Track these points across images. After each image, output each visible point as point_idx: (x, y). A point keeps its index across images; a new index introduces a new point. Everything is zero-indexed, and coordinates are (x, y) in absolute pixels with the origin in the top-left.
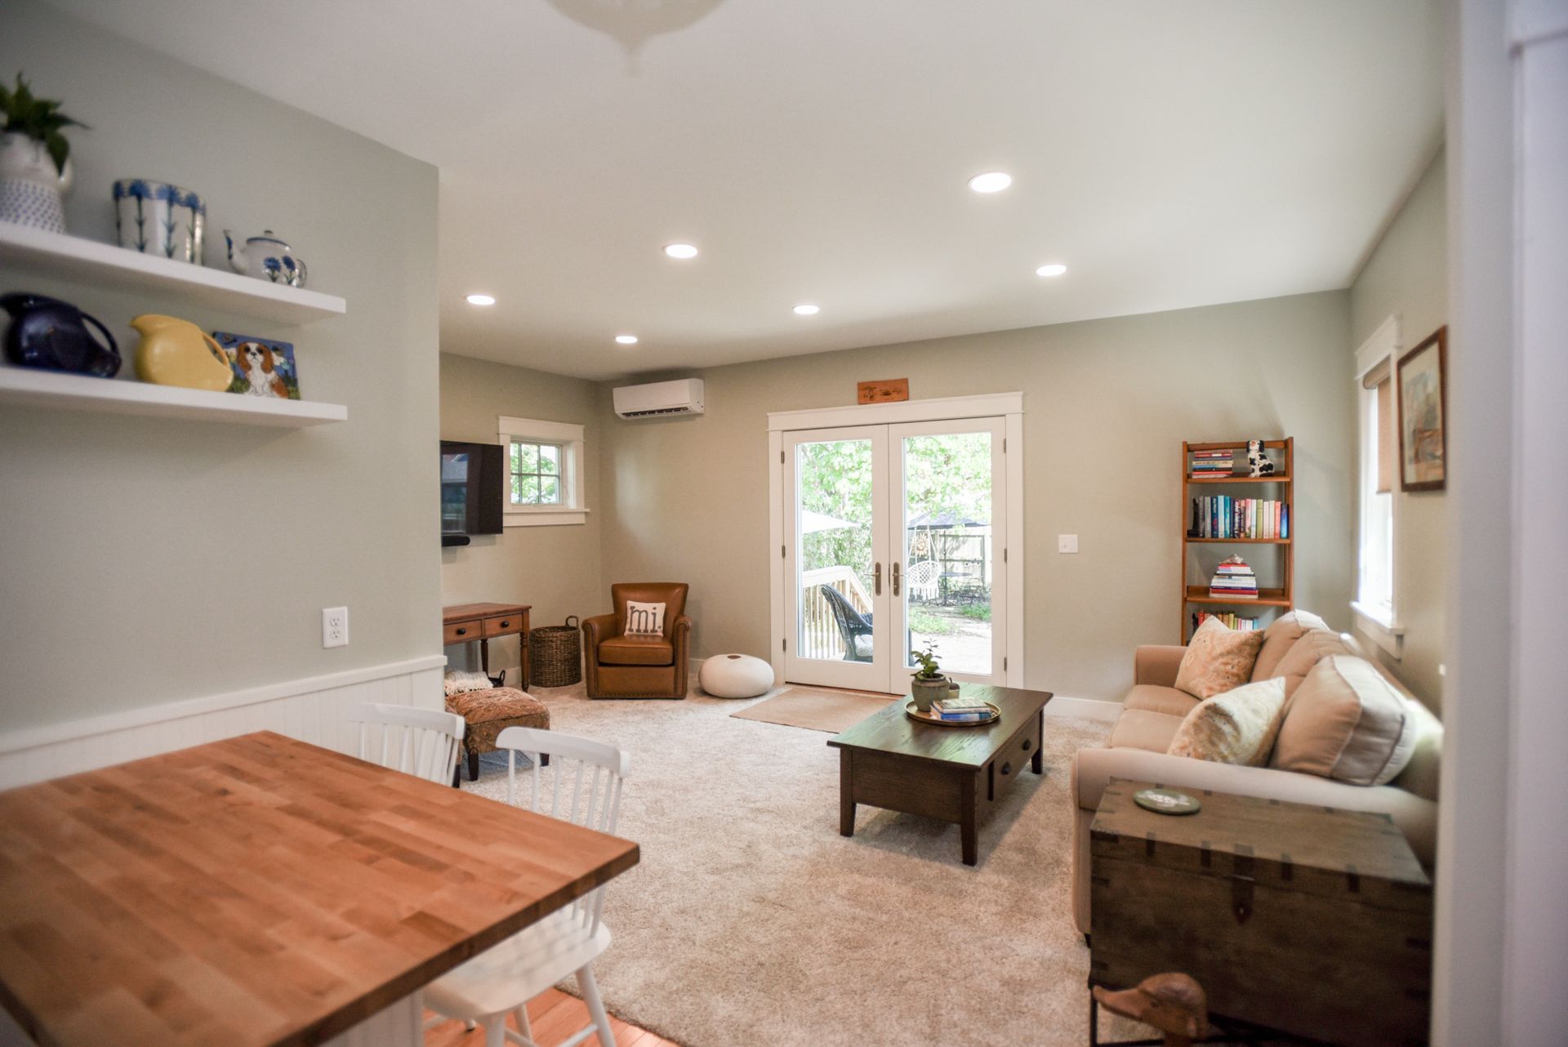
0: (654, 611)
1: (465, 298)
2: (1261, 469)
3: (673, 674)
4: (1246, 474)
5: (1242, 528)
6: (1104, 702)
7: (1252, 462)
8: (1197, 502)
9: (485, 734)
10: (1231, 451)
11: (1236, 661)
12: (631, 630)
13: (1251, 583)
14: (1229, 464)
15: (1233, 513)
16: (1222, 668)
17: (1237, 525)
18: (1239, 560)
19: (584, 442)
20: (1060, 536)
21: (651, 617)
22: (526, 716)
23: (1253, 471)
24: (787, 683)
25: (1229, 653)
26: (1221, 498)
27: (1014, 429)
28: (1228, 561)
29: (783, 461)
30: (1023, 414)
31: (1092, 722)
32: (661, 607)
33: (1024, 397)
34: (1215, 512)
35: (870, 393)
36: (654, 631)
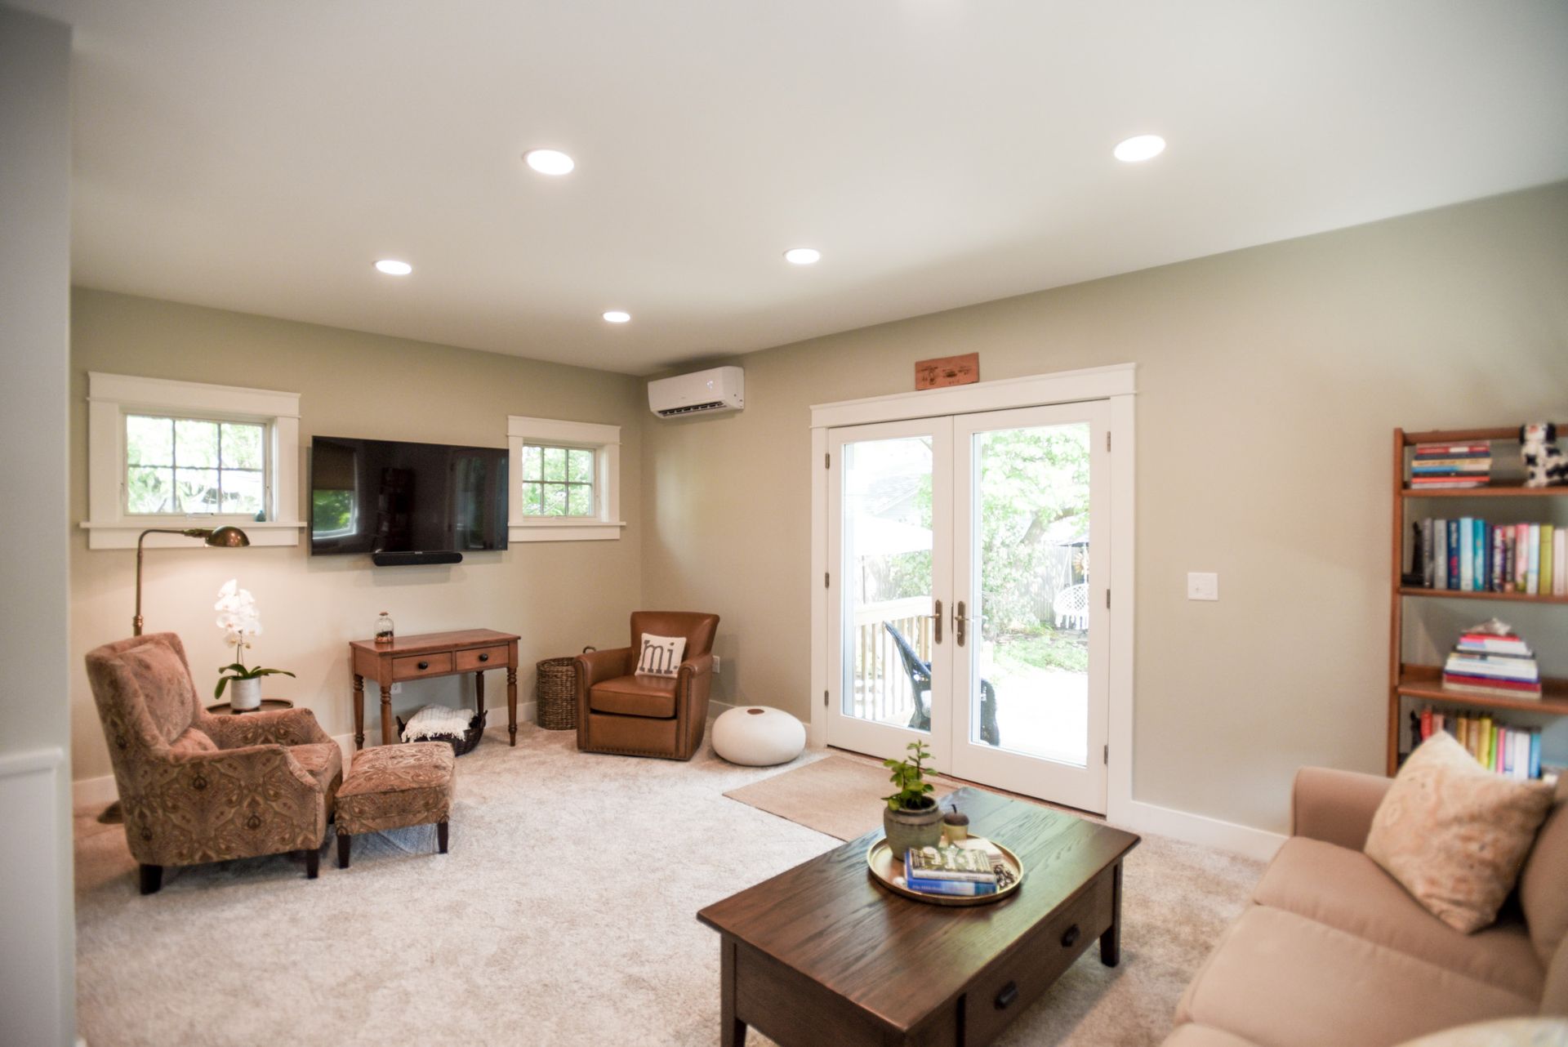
0: (671, 648)
1: (374, 263)
2: (1549, 474)
3: (675, 728)
4: (1519, 481)
5: (1508, 574)
6: (1257, 830)
7: (1531, 460)
8: (1420, 528)
9: (357, 810)
10: (1488, 443)
11: (1489, 837)
12: (642, 669)
13: (1527, 671)
14: (1484, 465)
15: (1490, 548)
16: (1458, 845)
17: (1497, 570)
18: (1501, 628)
19: (621, 446)
20: (1190, 574)
21: (666, 655)
22: (414, 789)
23: (1533, 475)
24: (829, 746)
25: (1474, 818)
26: (1467, 524)
27: (1122, 415)
28: (1480, 629)
29: (828, 466)
30: (1136, 395)
31: (1234, 859)
32: (680, 643)
33: (1137, 369)
34: (1454, 545)
35: (931, 375)
36: (668, 671)
